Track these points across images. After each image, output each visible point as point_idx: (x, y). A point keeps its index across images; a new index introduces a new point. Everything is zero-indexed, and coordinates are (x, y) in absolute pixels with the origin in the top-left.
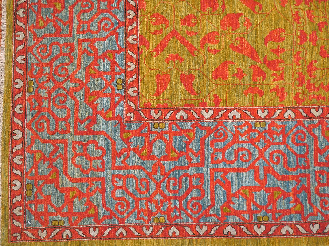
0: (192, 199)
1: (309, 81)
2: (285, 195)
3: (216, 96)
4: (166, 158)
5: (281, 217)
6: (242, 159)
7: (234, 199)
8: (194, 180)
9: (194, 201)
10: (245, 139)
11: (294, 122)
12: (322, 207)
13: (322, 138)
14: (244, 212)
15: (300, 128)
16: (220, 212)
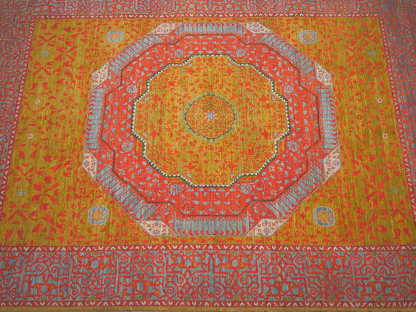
0: (13, 288)
1: (75, 234)
2: (56, 288)
3: (32, 240)
4: (4, 270)
5: (52, 298)
6: (39, 270)
7: (32, 289)
8: (16, 280)
9: (14, 290)
10: (41, 261)
11: (65, 253)
12: (73, 294)
13: (77, 261)
14: (36, 296)
15: (67, 256)
16: (25, 296)
